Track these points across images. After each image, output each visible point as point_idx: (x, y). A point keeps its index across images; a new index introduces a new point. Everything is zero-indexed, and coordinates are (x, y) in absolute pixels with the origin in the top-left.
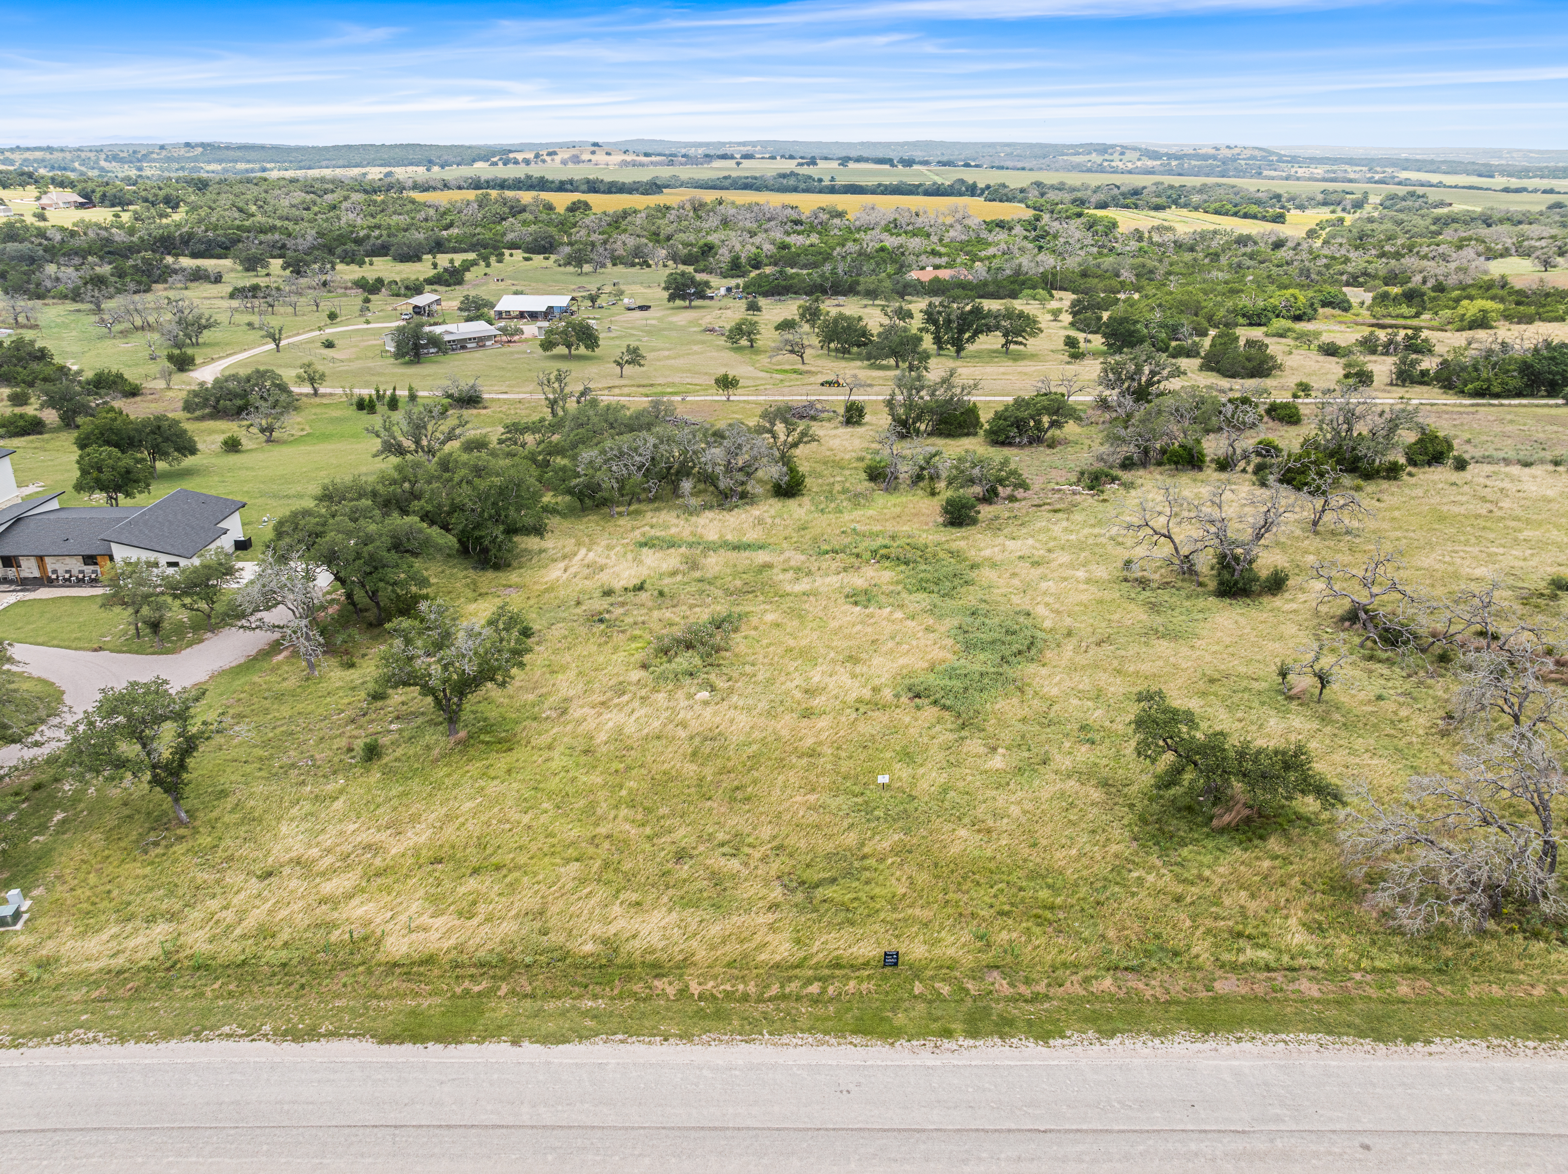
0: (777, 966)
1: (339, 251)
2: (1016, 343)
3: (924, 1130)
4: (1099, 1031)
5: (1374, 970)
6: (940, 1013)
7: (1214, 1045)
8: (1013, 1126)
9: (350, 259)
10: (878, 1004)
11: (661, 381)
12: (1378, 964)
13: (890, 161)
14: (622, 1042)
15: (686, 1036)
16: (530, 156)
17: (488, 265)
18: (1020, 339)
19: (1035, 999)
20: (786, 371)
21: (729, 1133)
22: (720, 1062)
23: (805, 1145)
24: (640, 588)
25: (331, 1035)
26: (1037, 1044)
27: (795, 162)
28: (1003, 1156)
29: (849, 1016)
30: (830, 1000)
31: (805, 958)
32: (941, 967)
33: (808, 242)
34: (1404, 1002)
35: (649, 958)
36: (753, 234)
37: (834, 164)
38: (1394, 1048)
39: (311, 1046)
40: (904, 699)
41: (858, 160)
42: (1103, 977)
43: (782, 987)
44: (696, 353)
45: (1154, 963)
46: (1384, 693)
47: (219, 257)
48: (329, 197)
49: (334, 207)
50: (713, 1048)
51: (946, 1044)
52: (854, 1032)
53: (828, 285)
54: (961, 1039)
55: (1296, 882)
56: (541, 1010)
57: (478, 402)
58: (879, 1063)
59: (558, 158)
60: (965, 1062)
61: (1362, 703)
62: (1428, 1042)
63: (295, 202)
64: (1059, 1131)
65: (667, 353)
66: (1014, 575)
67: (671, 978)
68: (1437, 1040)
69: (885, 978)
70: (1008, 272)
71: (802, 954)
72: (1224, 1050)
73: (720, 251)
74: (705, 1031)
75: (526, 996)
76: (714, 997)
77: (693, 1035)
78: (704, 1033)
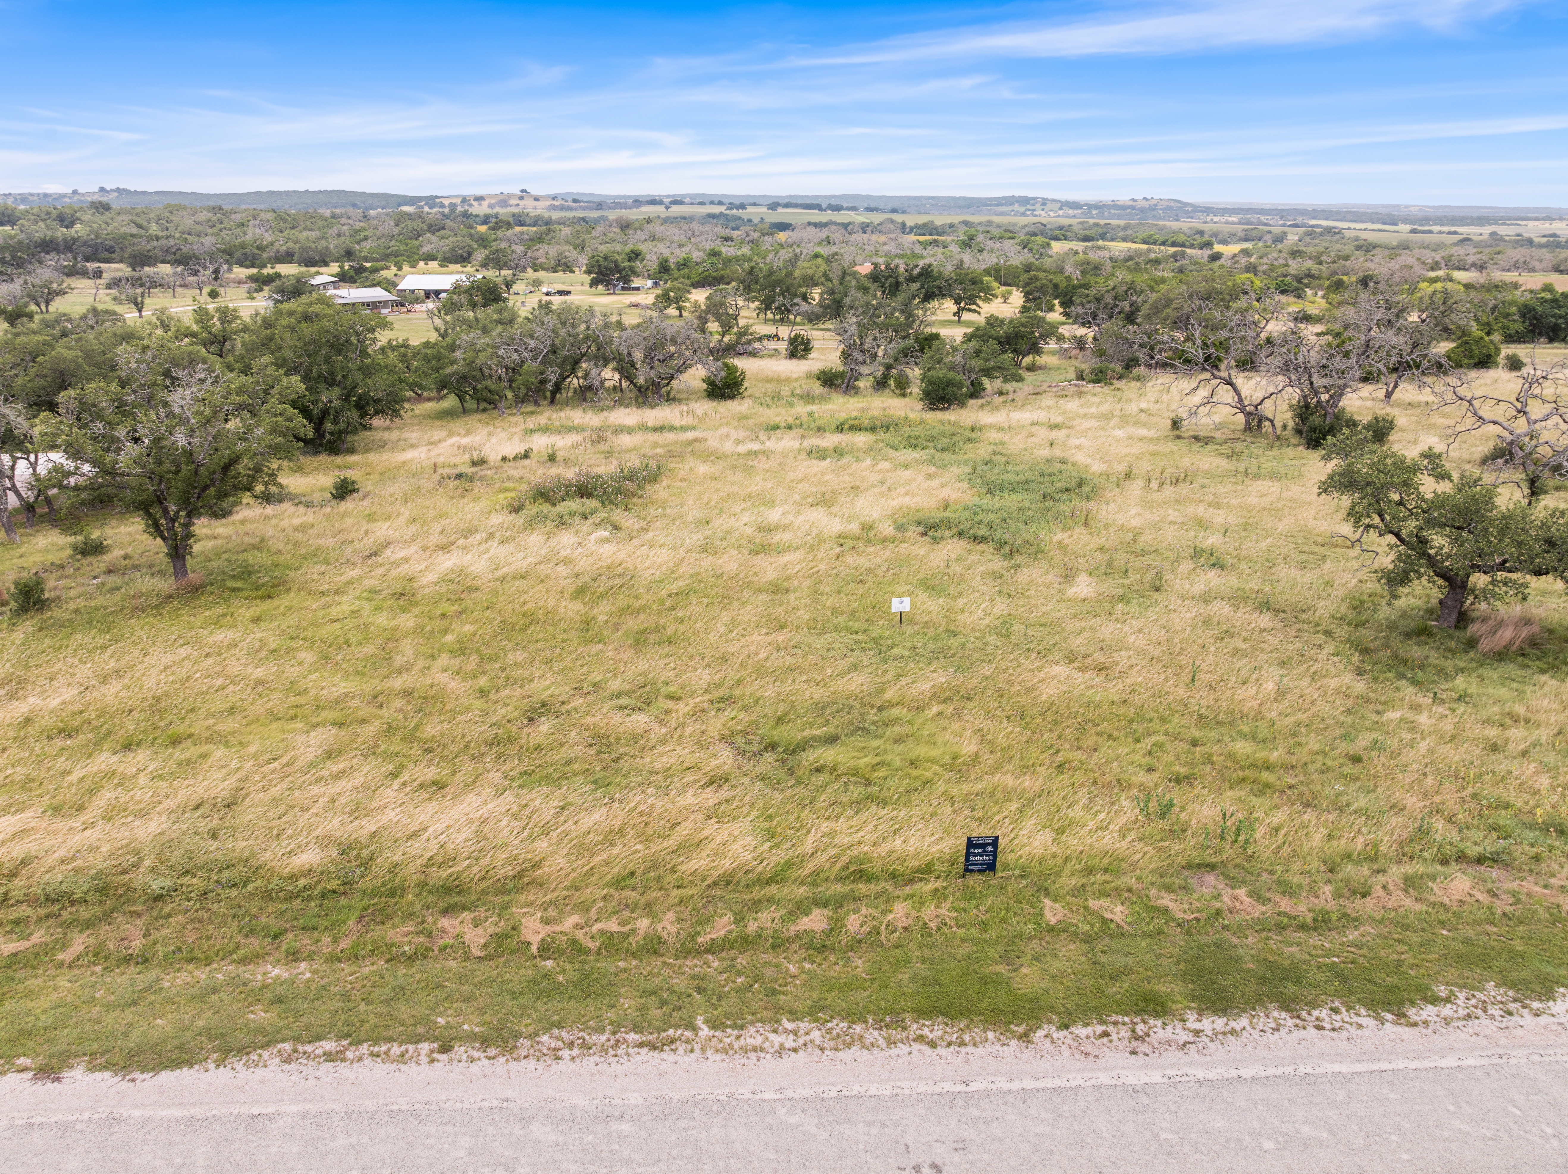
0: (727, 881)
1: (237, 255)
2: (969, 310)
6: (1120, 961)
9: (250, 264)
10: (967, 948)
13: (818, 207)
15: (498, 1039)
16: (457, 201)
18: (973, 306)
19: (1322, 922)
24: (527, 456)
26: (1380, 1019)
27: (724, 207)
29: (904, 976)
30: (856, 944)
31: (789, 865)
32: (1090, 871)
33: (741, 252)
35: (439, 875)
36: (682, 245)
37: (763, 209)
40: (911, 533)
41: (787, 205)
42: (1445, 875)
43: (739, 919)
48: (237, 217)
49: (242, 225)
50: (565, 1066)
51: (1159, 1029)
52: (923, 1013)
54: (1192, 1016)
58: (1002, 1083)
59: (485, 204)
63: (200, 220)
67: (482, 912)
69: (970, 896)
71: (780, 856)
73: (648, 257)
74: (549, 1026)
75: (127, 960)
76: (577, 948)
77: (517, 1035)
78: (547, 1030)
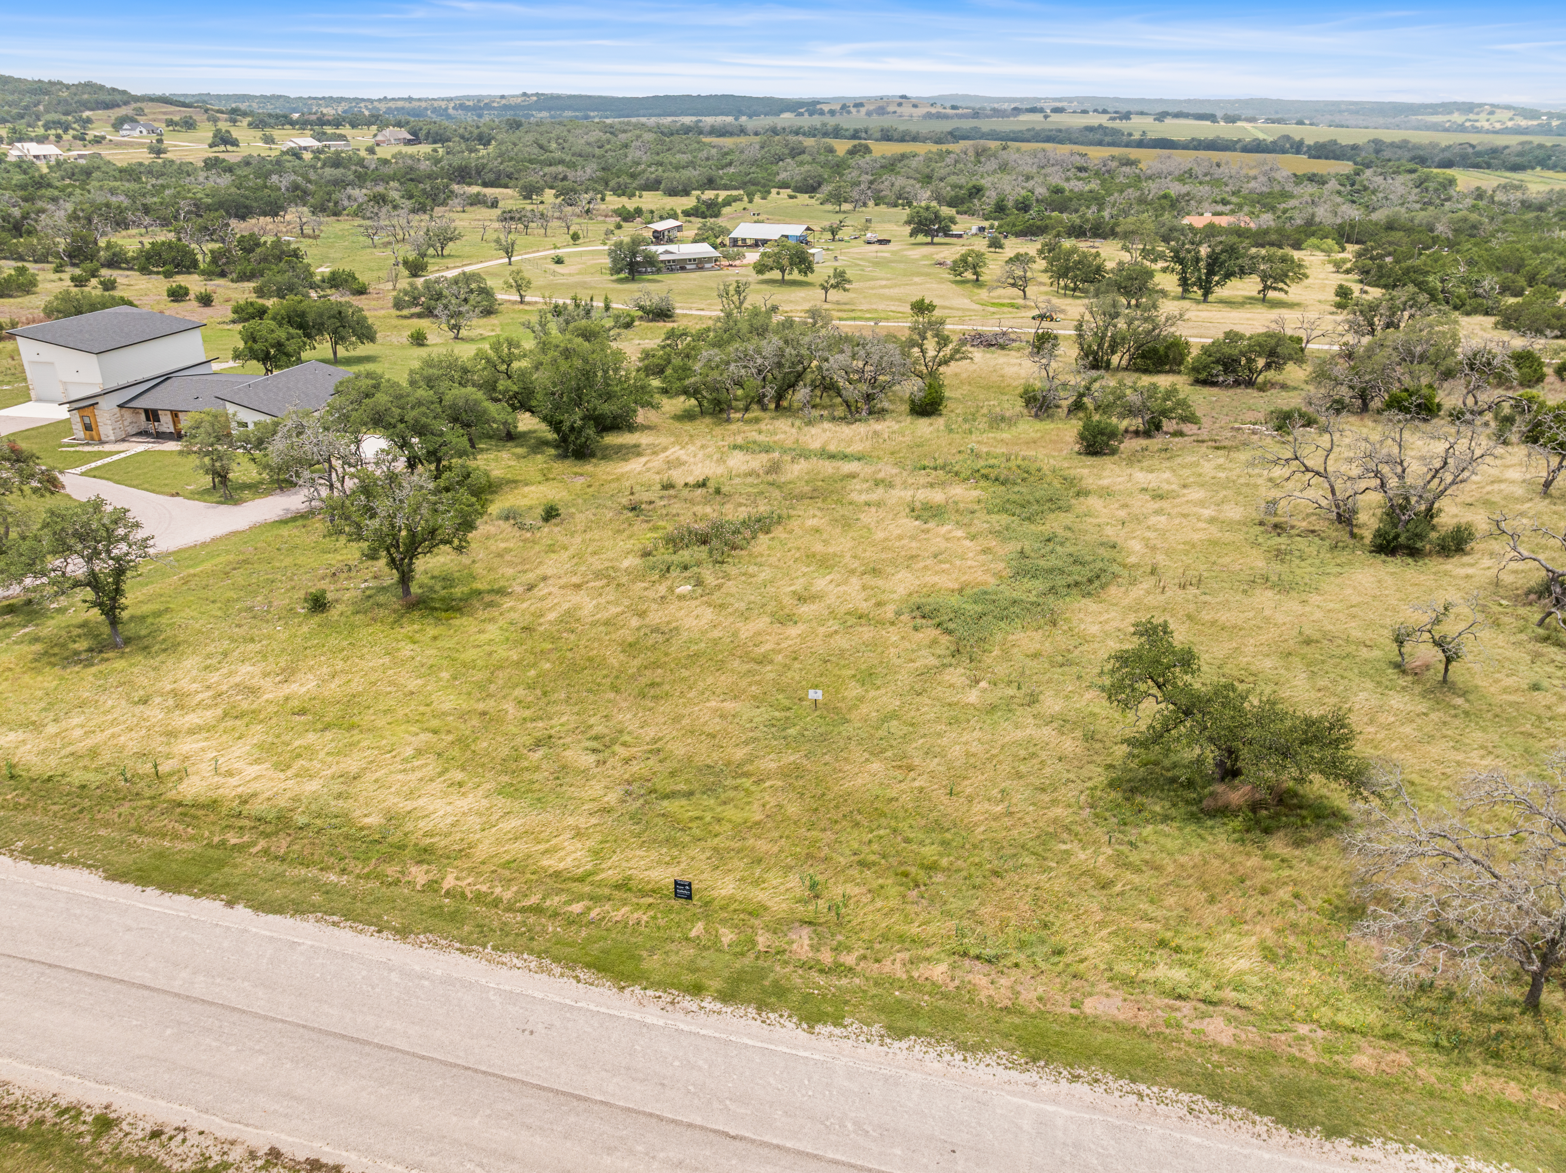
0: (557, 874)
1: (612, 184)
2: (1275, 289)
3: (586, 1099)
4: (889, 1028)
5: (1335, 1027)
6: (704, 964)
7: (1035, 1077)
8: (699, 1121)
9: (621, 191)
10: (640, 938)
11: (864, 307)
12: (1342, 1019)
13: (1212, 118)
14: (334, 924)
15: (403, 933)
16: (837, 107)
17: (751, 201)
18: (1281, 285)
19: (838, 969)
20: (1003, 305)
21: (367, 1049)
22: (417, 968)
23: (440, 1083)
24: (703, 484)
25: (73, 862)
26: (798, 1026)
27: (1107, 116)
28: (662, 1155)
29: (597, 946)
30: (587, 924)
32: (742, 911)
33: (1087, 188)
34: (1354, 1078)
35: (426, 841)
36: (1028, 178)
37: (1150, 120)
38: (1303, 1139)
39: (45, 869)
40: (905, 618)
41: (1177, 115)
42: (938, 961)
43: (545, 898)
44: (916, 284)
45: (1021, 957)
46: (1545, 683)
47: (506, 186)
48: (622, 137)
49: (626, 146)
50: (422, 951)
51: (688, 1002)
52: (589, 965)
53: (1088, 226)
54: (709, 999)
55: (1284, 894)
56: (282, 875)
57: (670, 316)
58: (592, 1007)
59: (863, 110)
60: (694, 1029)
61: (1505, 690)
62: (1360, 1141)
63: (592, 140)
64: (753, 1141)
65: (884, 283)
66: (1125, 506)
67: (433, 866)
68: (1377, 1142)
69: (666, 911)
70: (1299, 222)
71: (592, 867)
72: (1047, 1087)
73: (987, 193)
74: (426, 930)
75: (276, 858)
76: (463, 896)
77: (411, 932)
78: (424, 933)
